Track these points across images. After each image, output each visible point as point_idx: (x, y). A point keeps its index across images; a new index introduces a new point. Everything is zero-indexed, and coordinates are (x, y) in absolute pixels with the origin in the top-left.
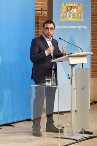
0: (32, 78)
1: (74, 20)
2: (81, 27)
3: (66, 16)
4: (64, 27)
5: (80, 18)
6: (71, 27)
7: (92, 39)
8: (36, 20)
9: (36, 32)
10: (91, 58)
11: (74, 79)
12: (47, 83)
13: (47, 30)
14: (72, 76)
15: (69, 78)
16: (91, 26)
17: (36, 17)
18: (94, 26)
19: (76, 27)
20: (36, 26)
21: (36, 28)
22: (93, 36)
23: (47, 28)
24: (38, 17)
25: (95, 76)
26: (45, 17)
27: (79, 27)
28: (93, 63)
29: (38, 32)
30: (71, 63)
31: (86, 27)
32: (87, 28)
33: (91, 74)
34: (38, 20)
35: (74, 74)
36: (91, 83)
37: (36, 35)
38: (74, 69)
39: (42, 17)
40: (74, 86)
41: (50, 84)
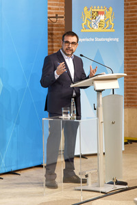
0: (46, 109)
1: (100, 30)
2: (111, 39)
3: (90, 25)
4: (88, 40)
5: (110, 28)
6: (97, 39)
7: (125, 55)
8: (49, 30)
9: (49, 46)
10: (125, 81)
11: (101, 109)
12: (64, 116)
13: (67, 44)
14: (99, 105)
15: (95, 109)
16: (125, 37)
17: (49, 26)
18: (128, 38)
19: (104, 40)
20: (49, 38)
21: (49, 42)
22: (127, 52)
23: (67, 42)
24: (52, 26)
25: (130, 105)
26: (62, 26)
27: (109, 40)
28: (128, 88)
29: (52, 46)
30: (98, 88)
31: (117, 40)
32: (119, 40)
33: (125, 102)
34: (52, 30)
35: (101, 103)
36: (125, 116)
37: (49, 50)
38: (101, 96)
39: (57, 26)
40: (102, 120)
41: (69, 117)
